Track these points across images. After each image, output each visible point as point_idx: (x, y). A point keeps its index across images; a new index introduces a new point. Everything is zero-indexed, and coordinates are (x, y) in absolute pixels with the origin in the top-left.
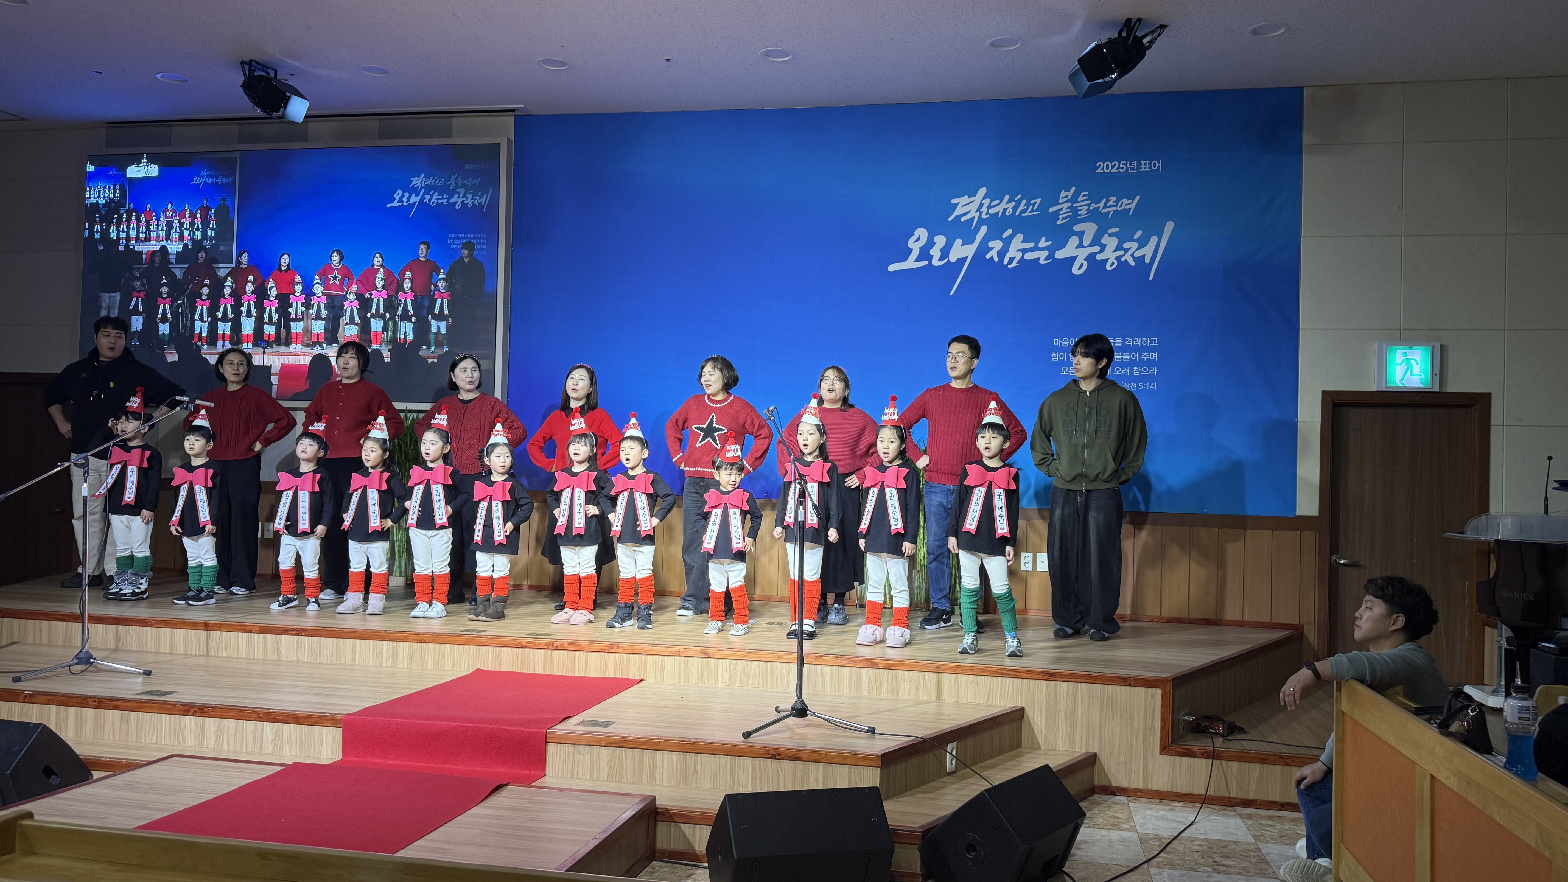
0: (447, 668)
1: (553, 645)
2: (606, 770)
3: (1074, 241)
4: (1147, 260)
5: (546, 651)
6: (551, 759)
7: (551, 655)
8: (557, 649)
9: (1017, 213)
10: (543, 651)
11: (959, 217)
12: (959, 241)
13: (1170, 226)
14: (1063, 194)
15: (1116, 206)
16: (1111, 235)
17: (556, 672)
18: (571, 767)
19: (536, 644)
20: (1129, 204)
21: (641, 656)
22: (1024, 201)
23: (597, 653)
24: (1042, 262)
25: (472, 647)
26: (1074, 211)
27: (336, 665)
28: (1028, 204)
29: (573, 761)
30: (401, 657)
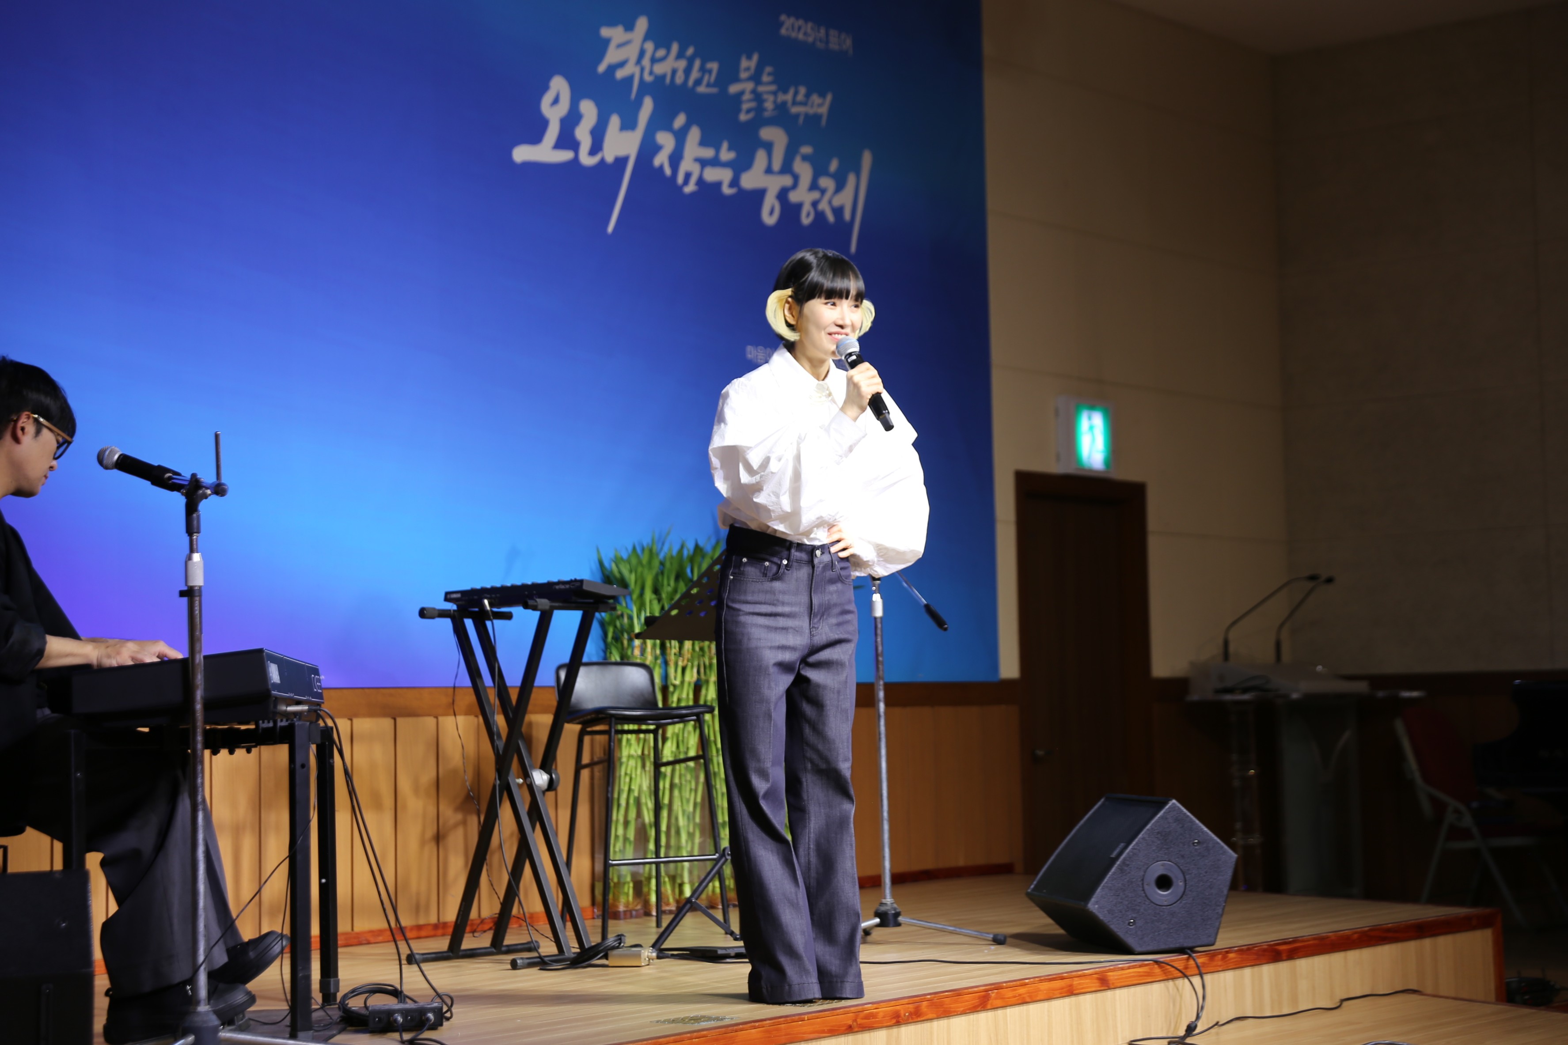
3: (761, 158)
4: (847, 216)
9: (691, 83)
11: (612, 68)
12: (615, 121)
13: (867, 159)
14: (744, 63)
15: (804, 104)
16: (805, 158)
20: (820, 105)
22: (697, 64)
24: (727, 190)
26: (758, 98)
28: (702, 69)
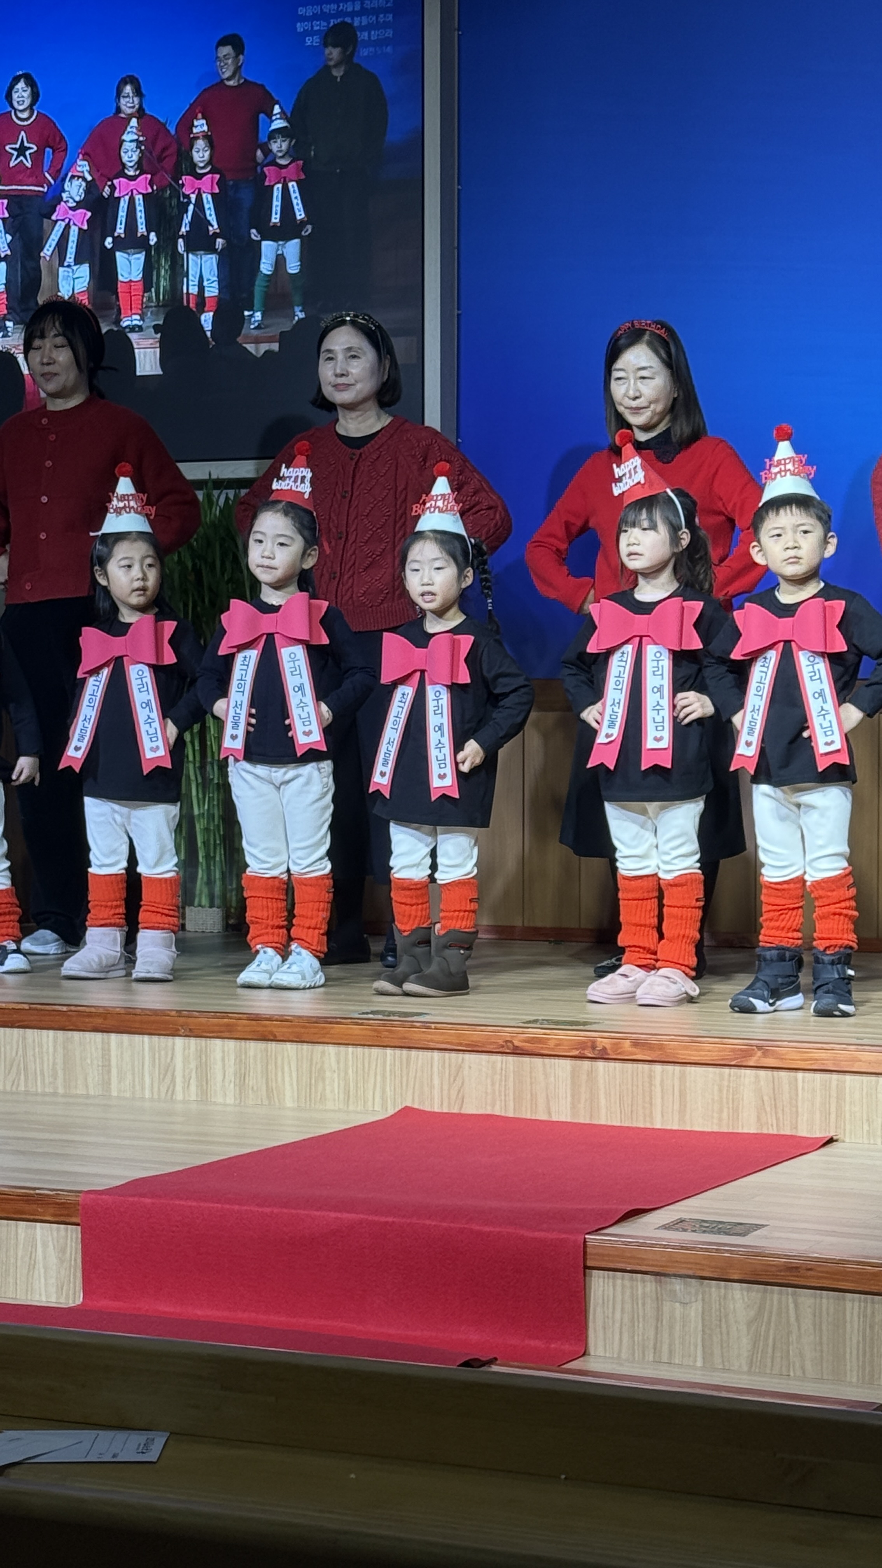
0: (330, 1105)
1: (594, 1047)
2: (745, 1342)
5: (579, 1062)
6: (599, 1310)
7: (590, 1073)
8: (603, 1056)
10: (567, 1064)
17: (603, 1119)
18: (652, 1333)
19: (552, 1044)
21: (827, 1076)
23: (711, 1070)
25: (389, 1051)
27: (64, 1096)
29: (658, 1318)
30: (219, 1077)
